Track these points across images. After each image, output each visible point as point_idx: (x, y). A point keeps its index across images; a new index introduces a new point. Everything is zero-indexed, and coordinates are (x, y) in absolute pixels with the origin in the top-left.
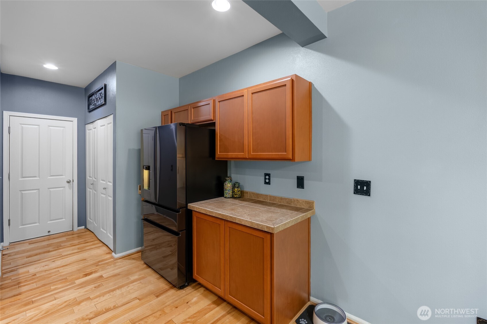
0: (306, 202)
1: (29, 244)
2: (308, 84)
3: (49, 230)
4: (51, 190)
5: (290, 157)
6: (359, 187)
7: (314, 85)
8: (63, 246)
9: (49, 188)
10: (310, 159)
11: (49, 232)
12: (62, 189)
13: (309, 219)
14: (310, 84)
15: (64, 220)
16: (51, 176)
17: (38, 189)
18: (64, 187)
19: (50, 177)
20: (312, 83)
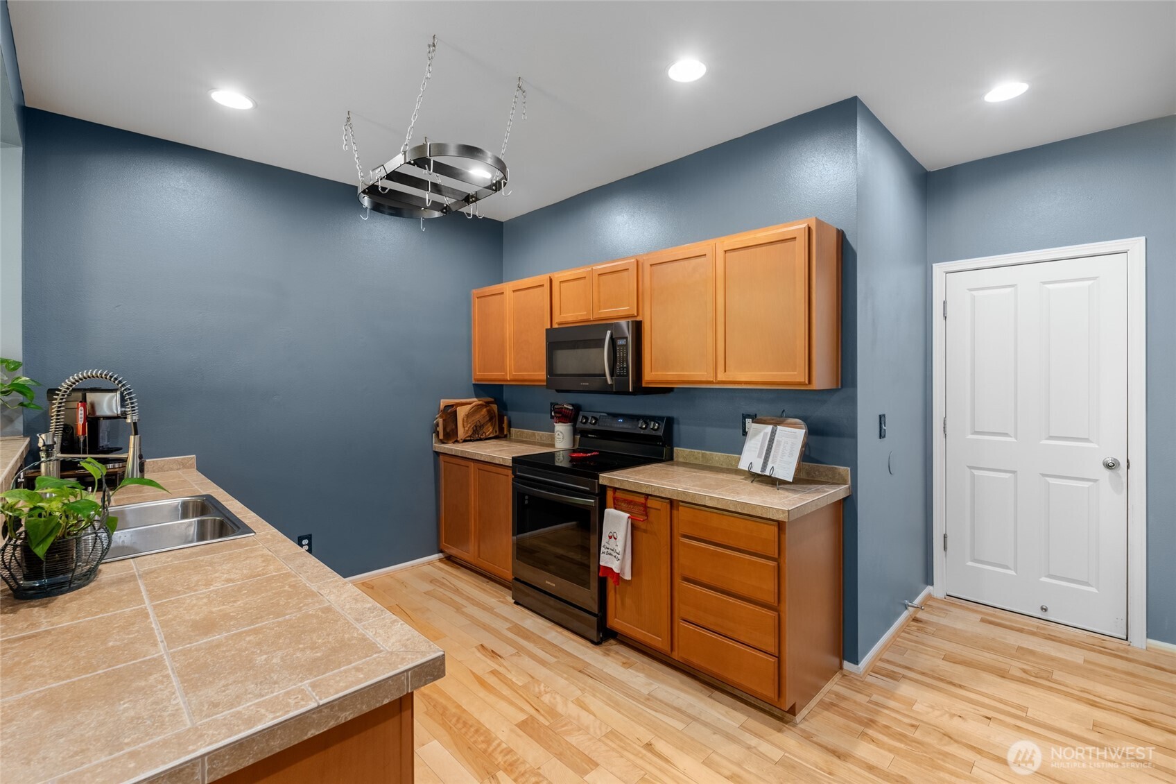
1: (983, 620)
3: (1046, 605)
4: (1051, 481)
8: (1056, 682)
9: (1044, 475)
11: (1044, 609)
12: (1086, 484)
15: (1093, 590)
16: (1051, 438)
17: (1014, 472)
18: (1095, 481)
19: (1046, 439)
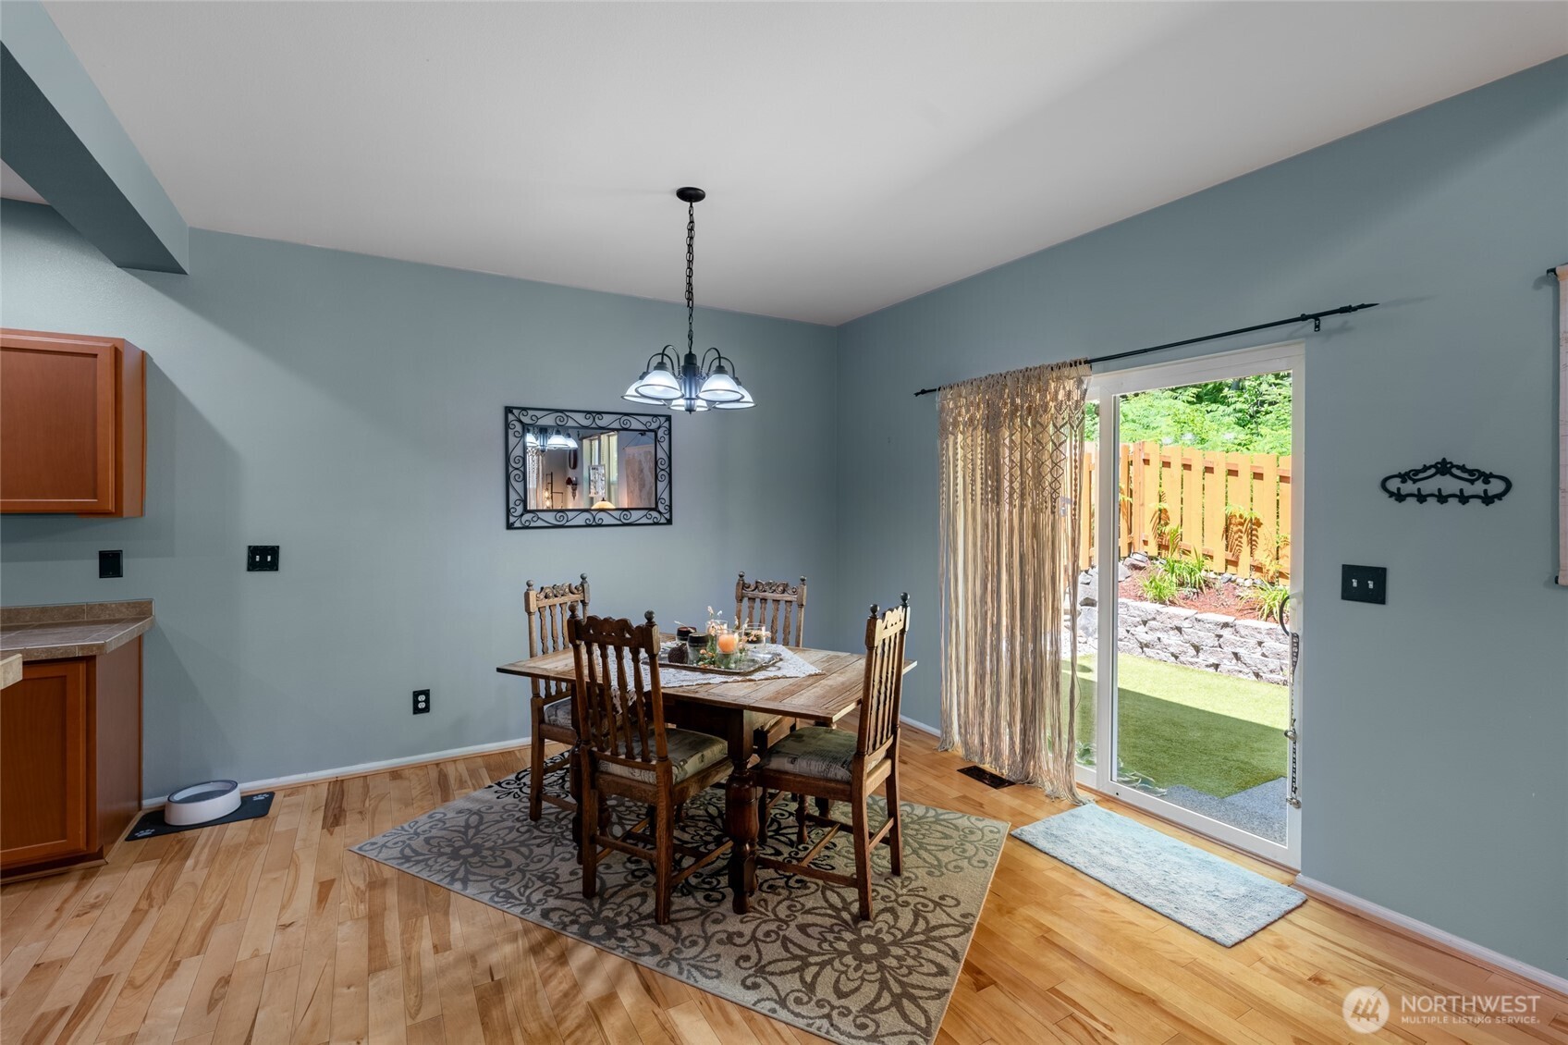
0: (129, 604)
2: (140, 354)
5: (111, 507)
6: (258, 558)
7: (152, 359)
10: (142, 514)
13: (140, 640)
14: (144, 354)
20: (147, 354)
